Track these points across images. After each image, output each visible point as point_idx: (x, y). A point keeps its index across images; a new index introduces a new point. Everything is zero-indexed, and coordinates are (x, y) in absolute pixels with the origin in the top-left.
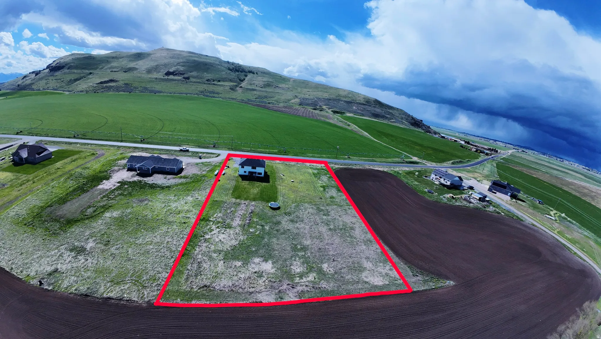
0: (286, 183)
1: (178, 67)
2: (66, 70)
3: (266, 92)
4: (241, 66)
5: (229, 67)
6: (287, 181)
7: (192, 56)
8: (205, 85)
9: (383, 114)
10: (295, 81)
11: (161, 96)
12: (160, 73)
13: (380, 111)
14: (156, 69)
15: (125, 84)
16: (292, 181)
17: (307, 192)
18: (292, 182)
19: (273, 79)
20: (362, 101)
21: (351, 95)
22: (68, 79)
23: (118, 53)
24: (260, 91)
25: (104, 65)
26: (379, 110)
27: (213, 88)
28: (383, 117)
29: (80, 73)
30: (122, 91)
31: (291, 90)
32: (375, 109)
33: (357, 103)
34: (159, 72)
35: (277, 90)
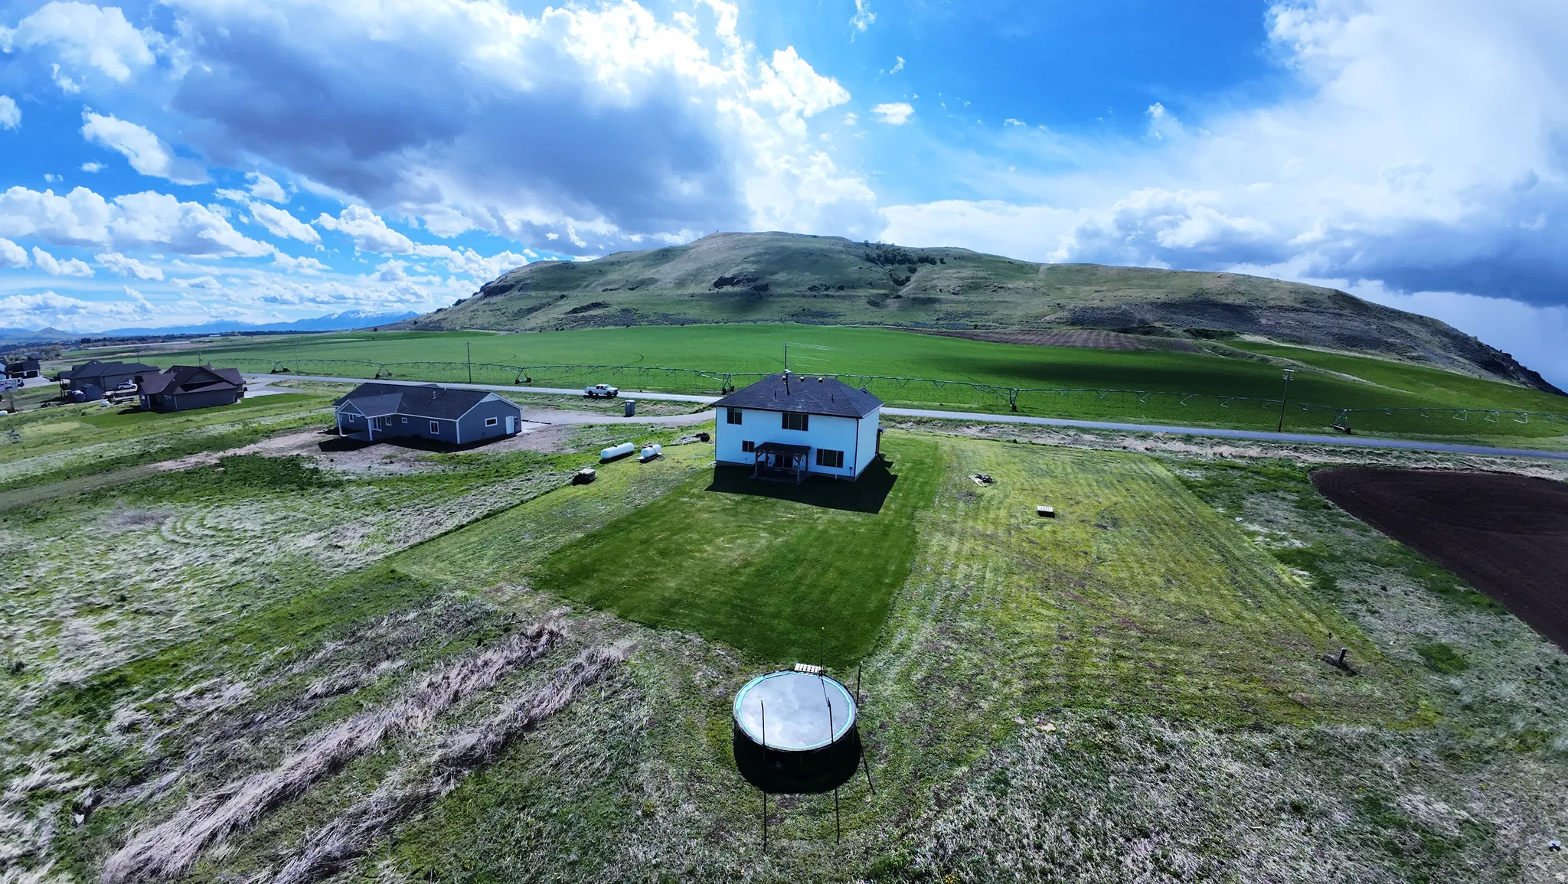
0: (995, 522)
1: (745, 266)
2: (515, 293)
3: (970, 302)
4: (899, 248)
5: (867, 255)
6: (1003, 513)
7: (777, 240)
8: (804, 300)
9: (1376, 335)
10: (1053, 269)
11: (694, 328)
12: (703, 285)
13: (1362, 326)
14: (696, 276)
15: (623, 310)
16: (1040, 508)
17: (1173, 595)
18: (1042, 514)
19: (987, 270)
20: (1288, 302)
21: (1243, 287)
22: (516, 309)
23: (625, 255)
24: (953, 301)
25: (593, 278)
26: (1356, 324)
27: (824, 305)
28: (1376, 344)
29: (542, 298)
30: (611, 324)
31: (1044, 294)
32: (1341, 322)
33: (1270, 308)
34: (702, 282)
35: (1001, 296)
